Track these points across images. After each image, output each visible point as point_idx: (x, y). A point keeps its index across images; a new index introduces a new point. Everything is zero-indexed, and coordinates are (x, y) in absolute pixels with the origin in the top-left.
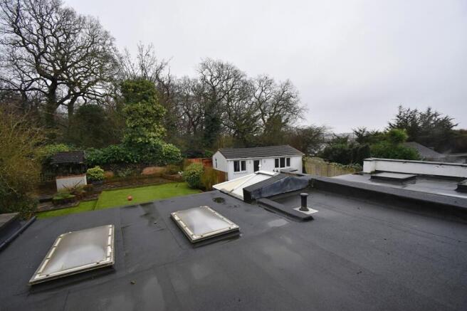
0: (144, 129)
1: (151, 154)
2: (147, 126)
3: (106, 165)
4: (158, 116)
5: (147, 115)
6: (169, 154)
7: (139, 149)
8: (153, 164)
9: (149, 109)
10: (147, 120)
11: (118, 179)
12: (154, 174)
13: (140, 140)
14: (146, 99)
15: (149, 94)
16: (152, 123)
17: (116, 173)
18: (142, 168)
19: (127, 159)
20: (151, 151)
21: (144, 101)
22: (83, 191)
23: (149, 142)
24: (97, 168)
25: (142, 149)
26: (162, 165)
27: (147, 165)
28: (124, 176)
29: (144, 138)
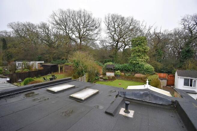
0: (137, 57)
1: (139, 68)
2: (139, 56)
3: (122, 71)
4: (145, 52)
5: (139, 51)
6: (147, 69)
7: (134, 66)
8: (139, 73)
9: (141, 49)
10: (139, 54)
11: (125, 76)
12: (139, 77)
13: (134, 62)
14: (140, 45)
15: (142, 42)
16: (141, 55)
17: (125, 74)
18: (135, 74)
19: (128, 69)
20: (139, 67)
21: (139, 45)
22: (112, 78)
23: (138, 63)
24: (119, 71)
25: (135, 66)
26: (144, 74)
27: (137, 73)
28: (127, 75)
29: (136, 61)
